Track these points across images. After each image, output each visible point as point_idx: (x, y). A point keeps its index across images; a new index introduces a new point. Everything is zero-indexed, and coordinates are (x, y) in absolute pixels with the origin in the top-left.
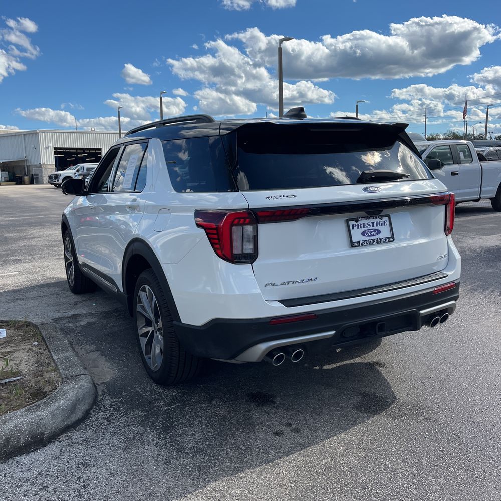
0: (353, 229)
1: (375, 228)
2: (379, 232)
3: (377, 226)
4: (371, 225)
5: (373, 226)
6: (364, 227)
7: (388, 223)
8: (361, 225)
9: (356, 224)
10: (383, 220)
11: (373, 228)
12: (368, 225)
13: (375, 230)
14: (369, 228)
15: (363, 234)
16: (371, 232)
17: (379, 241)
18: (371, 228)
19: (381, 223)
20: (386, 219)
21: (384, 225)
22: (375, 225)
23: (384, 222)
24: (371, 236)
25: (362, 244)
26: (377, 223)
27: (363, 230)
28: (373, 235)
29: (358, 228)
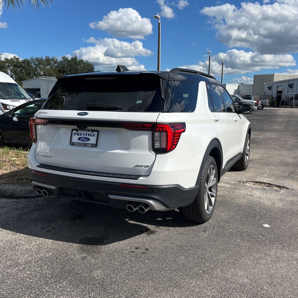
0: (74, 135)
1: (87, 137)
2: (89, 140)
3: (88, 136)
4: (85, 135)
5: (86, 136)
6: (80, 135)
7: (96, 135)
8: (79, 133)
9: (77, 132)
10: (93, 133)
11: (86, 137)
12: (83, 134)
13: (87, 138)
14: (83, 136)
15: (79, 139)
16: (84, 139)
17: (86, 144)
18: (85, 136)
19: (92, 134)
20: (96, 133)
21: (93, 136)
22: (87, 135)
23: (94, 134)
24: (83, 141)
25: (75, 144)
26: (89, 134)
27: (80, 136)
28: (85, 141)
29: (77, 135)
